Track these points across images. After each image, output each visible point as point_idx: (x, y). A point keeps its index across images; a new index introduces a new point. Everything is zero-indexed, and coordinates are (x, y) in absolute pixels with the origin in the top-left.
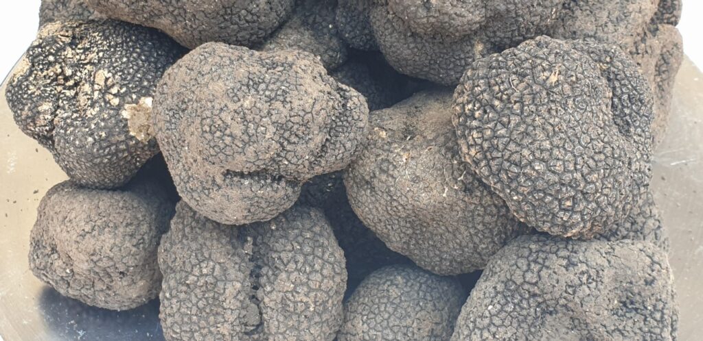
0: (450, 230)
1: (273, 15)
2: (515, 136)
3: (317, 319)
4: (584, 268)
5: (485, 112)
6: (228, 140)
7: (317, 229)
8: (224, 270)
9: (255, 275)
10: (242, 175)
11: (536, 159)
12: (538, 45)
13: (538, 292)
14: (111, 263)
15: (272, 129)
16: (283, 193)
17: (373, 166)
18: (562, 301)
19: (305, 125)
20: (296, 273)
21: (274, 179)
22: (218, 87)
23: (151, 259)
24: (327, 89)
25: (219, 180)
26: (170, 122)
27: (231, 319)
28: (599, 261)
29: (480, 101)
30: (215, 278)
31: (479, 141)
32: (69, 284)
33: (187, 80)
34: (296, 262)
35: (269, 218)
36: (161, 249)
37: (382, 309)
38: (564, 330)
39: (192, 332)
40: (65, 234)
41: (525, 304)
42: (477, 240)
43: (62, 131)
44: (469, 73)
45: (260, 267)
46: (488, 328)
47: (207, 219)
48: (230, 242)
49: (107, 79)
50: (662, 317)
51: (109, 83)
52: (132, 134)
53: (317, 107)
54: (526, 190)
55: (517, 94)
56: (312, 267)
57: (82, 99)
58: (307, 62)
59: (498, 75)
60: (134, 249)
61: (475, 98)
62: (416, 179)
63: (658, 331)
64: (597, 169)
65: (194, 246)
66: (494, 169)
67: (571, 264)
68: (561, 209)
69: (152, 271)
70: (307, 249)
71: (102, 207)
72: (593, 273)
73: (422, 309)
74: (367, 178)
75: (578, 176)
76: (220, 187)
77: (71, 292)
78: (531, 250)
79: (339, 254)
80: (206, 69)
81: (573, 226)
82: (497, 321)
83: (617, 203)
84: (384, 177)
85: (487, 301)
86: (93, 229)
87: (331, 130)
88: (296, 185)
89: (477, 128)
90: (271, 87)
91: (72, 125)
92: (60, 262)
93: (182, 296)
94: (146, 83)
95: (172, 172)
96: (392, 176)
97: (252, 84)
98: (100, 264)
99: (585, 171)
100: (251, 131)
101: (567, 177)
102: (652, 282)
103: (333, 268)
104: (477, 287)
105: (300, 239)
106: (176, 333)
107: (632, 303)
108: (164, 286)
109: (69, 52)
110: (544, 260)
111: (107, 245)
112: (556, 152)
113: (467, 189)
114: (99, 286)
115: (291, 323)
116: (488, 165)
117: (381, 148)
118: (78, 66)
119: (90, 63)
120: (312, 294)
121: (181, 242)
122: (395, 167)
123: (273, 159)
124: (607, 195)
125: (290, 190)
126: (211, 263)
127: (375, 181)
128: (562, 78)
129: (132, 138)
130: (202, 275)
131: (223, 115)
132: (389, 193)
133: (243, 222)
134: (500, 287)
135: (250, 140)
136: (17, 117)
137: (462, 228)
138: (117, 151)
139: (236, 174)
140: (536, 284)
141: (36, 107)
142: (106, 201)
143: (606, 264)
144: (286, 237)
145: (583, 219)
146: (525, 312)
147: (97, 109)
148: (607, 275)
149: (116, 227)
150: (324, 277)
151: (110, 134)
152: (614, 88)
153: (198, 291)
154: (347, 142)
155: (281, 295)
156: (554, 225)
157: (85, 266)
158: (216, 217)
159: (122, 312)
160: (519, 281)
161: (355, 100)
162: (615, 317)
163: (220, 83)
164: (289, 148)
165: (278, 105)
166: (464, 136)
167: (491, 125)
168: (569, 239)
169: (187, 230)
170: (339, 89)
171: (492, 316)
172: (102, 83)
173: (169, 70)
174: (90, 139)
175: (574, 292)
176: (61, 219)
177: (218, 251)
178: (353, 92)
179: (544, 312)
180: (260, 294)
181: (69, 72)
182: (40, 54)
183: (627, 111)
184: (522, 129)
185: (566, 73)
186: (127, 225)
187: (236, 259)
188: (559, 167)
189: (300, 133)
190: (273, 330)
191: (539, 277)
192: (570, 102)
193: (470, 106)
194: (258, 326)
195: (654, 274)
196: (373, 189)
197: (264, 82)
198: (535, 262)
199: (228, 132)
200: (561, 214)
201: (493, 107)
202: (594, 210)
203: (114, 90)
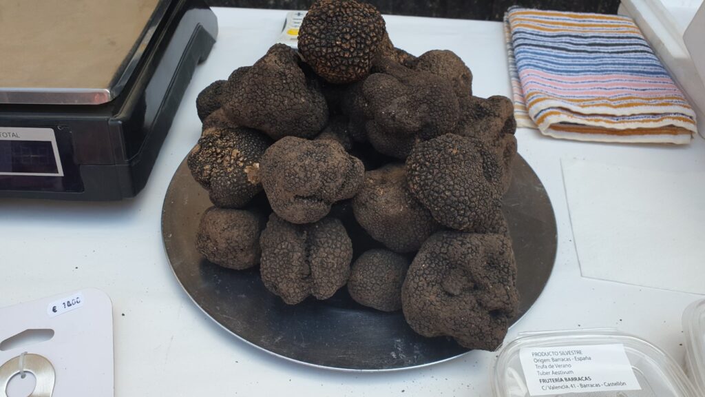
0: (404, 228)
1: (318, 124)
2: (436, 179)
3: (338, 272)
4: (470, 246)
5: (421, 168)
6: (297, 180)
7: (338, 228)
8: (293, 247)
9: (308, 250)
10: (303, 198)
11: (446, 189)
12: (447, 137)
13: (447, 257)
14: (237, 244)
15: (319, 175)
16: (323, 207)
17: (366, 196)
18: (459, 262)
19: (335, 173)
20: (328, 249)
21: (318, 200)
22: (293, 155)
23: (256, 242)
24: (345, 157)
25: (292, 200)
26: (269, 173)
27: (296, 270)
28: (477, 242)
29: (419, 163)
30: (288, 250)
31: (419, 182)
32: (215, 255)
33: (278, 152)
34: (328, 243)
35: (315, 221)
36: (262, 237)
37: (370, 268)
38: (460, 277)
39: (276, 277)
40: (214, 230)
41: (441, 264)
42: (417, 234)
43: (215, 179)
44: (414, 150)
45: (310, 246)
46: (422, 275)
47: (285, 221)
48: (296, 233)
49: (237, 154)
50: (508, 271)
51: (239, 155)
52: (249, 180)
53: (340, 165)
54: (441, 205)
55: (437, 159)
56: (336, 245)
57: (225, 164)
58: (335, 144)
59: (427, 150)
60: (248, 238)
61: (417, 161)
62: (388, 202)
63: (506, 277)
64: (476, 196)
65: (278, 234)
66: (426, 194)
67: (463, 244)
68: (458, 215)
69: (256, 248)
70: (334, 237)
71: (233, 217)
72: (474, 248)
73: (390, 268)
74: (364, 202)
75: (467, 198)
76: (292, 204)
77: (216, 259)
78: (443, 237)
79: (349, 240)
80: (287, 146)
81: (464, 223)
82: (427, 272)
83: (485, 213)
84: (372, 202)
85: (423, 262)
86: (228, 227)
87: (347, 176)
88: (329, 204)
89: (417, 175)
90: (319, 155)
91: (220, 176)
92: (211, 244)
93: (272, 259)
94: (256, 156)
95: (269, 197)
96: (376, 201)
97: (309, 153)
98: (231, 245)
99: (470, 196)
100: (309, 176)
101: (461, 199)
102: (504, 252)
103: (346, 247)
104: (417, 256)
105: (330, 232)
106: (268, 278)
107: (493, 264)
108: (263, 255)
109: (219, 142)
110: (450, 241)
111: (235, 235)
112: (456, 186)
113: (412, 207)
114: (230, 256)
115: (325, 273)
116: (423, 193)
117: (370, 188)
118: (223, 148)
119: (230, 147)
120: (336, 259)
121: (272, 233)
122: (377, 196)
123: (318, 190)
124: (481, 209)
125: (326, 207)
126: (287, 243)
127: (367, 203)
128: (458, 151)
129: (249, 182)
130: (282, 249)
131: (295, 168)
132: (374, 209)
133: (303, 222)
134: (428, 256)
135: (308, 180)
136: (193, 173)
137: (410, 228)
138: (242, 188)
139: (300, 197)
140: (446, 253)
141: (203, 167)
142: (235, 214)
143: (480, 244)
144: (323, 231)
145: (469, 220)
146: (441, 268)
147: (232, 168)
148: (481, 249)
149: (240, 226)
150: (342, 251)
151: (238, 180)
152: (484, 159)
153: (280, 257)
154: (354, 183)
155: (320, 259)
156: (455, 223)
157: (224, 245)
158: (289, 219)
159: (241, 270)
160: (438, 252)
161: (359, 163)
162: (485, 270)
163: (294, 153)
164: (326, 184)
165: (321, 163)
166: (412, 180)
167: (424, 174)
168: (462, 231)
169: (275, 226)
170: (350, 158)
171: (424, 269)
172: (235, 156)
173: (269, 148)
174: (229, 182)
175: (465, 257)
176: (212, 222)
177: (290, 237)
178: (357, 160)
179: (450, 268)
180: (310, 259)
181: (219, 151)
182: (205, 142)
183: (490, 170)
184: (439, 175)
185: (460, 149)
186: (245, 226)
187: (299, 241)
188: (457, 193)
189: (332, 177)
190: (316, 276)
191: (448, 250)
192: (463, 163)
193: (414, 165)
194: (308, 275)
195: (504, 249)
196: (366, 207)
197: (315, 152)
198: (446, 243)
199: (297, 176)
200: (458, 217)
201: (425, 165)
202: (475, 216)
203: (241, 159)
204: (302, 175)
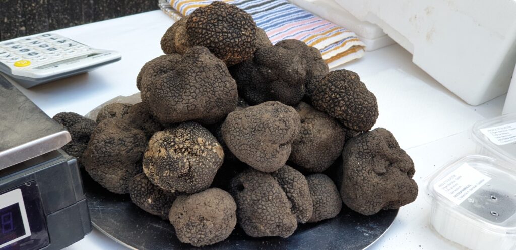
6: (281, 131)
10: (284, 144)
13: (369, 151)
18: (377, 150)
25: (278, 150)
34: (296, 177)
38: (380, 160)
43: (197, 166)
46: (362, 169)
49: (202, 141)
51: (204, 141)
52: (220, 157)
62: (319, 131)
73: (328, 182)
74: (300, 140)
76: (278, 152)
78: (360, 140)
82: (364, 166)
84: (307, 136)
85: (357, 161)
91: (200, 162)
96: (311, 134)
97: (275, 111)
105: (290, 171)
110: (366, 139)
122: (310, 130)
127: (304, 139)
132: (311, 141)
134: (357, 156)
135: (288, 127)
139: (282, 145)
140: (367, 149)
147: (206, 152)
151: (216, 159)
171: (361, 165)
174: (211, 163)
179: (372, 158)
180: (289, 195)
191: (368, 146)
194: (292, 208)
198: (364, 142)
199: (279, 128)
203: (207, 143)
204: (282, 126)
